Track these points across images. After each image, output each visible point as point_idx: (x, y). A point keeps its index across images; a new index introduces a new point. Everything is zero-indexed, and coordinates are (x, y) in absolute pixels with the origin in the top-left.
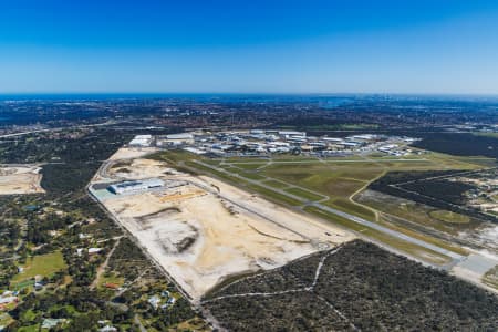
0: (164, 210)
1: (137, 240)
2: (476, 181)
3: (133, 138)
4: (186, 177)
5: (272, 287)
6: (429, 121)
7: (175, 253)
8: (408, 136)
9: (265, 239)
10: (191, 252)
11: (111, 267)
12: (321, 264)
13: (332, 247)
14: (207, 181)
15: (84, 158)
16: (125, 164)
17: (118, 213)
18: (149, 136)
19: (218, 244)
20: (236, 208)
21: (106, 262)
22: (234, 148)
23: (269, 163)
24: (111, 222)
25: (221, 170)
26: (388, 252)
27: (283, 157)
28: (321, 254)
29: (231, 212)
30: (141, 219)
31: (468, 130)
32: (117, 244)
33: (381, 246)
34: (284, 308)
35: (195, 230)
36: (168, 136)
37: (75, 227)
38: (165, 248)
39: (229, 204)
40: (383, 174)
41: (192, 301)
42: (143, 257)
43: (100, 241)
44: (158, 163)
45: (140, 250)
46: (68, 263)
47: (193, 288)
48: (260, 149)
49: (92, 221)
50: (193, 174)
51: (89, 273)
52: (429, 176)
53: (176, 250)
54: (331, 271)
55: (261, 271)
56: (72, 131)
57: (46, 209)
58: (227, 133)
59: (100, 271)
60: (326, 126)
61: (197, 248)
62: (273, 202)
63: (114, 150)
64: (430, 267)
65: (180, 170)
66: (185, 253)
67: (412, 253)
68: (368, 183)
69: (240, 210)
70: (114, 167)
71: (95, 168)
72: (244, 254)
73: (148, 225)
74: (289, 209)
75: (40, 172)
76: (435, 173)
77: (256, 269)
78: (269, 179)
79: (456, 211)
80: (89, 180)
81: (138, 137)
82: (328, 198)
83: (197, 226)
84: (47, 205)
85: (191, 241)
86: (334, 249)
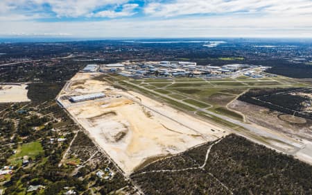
0: (105, 114)
1: (89, 134)
2: (309, 95)
3: (85, 66)
4: (120, 92)
5: (177, 166)
6: (276, 55)
7: (113, 142)
8: (263, 65)
9: (171, 133)
10: (124, 142)
11: (72, 151)
12: (209, 151)
13: (216, 139)
14: (133, 95)
15: (55, 79)
16: (80, 83)
17: (77, 115)
18: (96, 65)
19: (141, 137)
20: (152, 113)
21: (69, 148)
22: (150, 73)
23: (173, 83)
24: (72, 122)
25: (142, 87)
26: (253, 143)
27: (182, 79)
28: (209, 143)
29: (149, 115)
30: (91, 119)
31: (302, 61)
32: (76, 136)
33: (248, 138)
34: (186, 180)
35: (126, 127)
36: (108, 65)
37: (49, 124)
38: (107, 139)
39: (147, 110)
40: (248, 91)
41: (125, 175)
42: (93, 145)
43: (65, 134)
44: (101, 82)
45: (90, 140)
46: (44, 149)
47: (125, 166)
48: (167, 73)
49: (59, 121)
50: (124, 90)
51: (58, 155)
52: (278, 91)
53: (114, 140)
54: (216, 155)
55: (169, 155)
56: (46, 62)
57: (30, 112)
58: (146, 63)
59: (65, 154)
60: (209, 58)
61: (127, 139)
62: (177, 109)
63: (73, 74)
64: (281, 153)
65: (116, 87)
66: (120, 142)
67: (269, 144)
68: (238, 96)
69: (156, 114)
70: (73, 85)
71: (62, 85)
72: (158, 144)
73: (95, 123)
74: (186, 113)
75: (26, 88)
76: (281, 90)
77: (166, 153)
78: (173, 93)
79: (297, 115)
80: (57, 94)
81: (89, 65)
82: (212, 106)
83: (127, 124)
84: (31, 110)
85: (123, 134)
86: (217, 140)
